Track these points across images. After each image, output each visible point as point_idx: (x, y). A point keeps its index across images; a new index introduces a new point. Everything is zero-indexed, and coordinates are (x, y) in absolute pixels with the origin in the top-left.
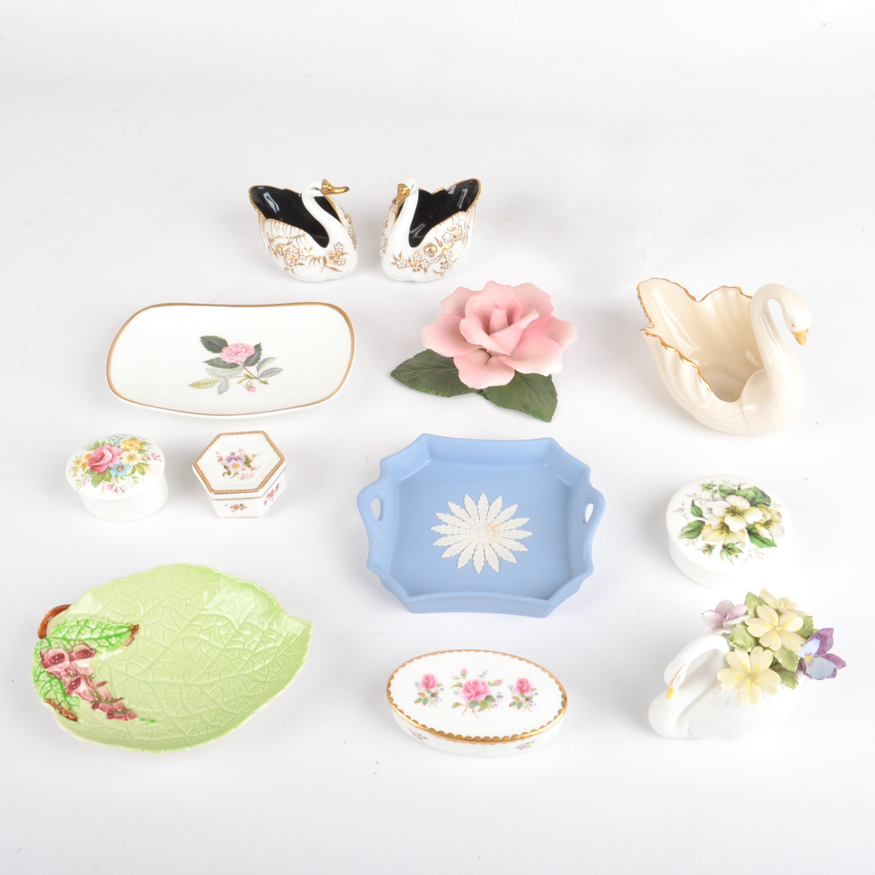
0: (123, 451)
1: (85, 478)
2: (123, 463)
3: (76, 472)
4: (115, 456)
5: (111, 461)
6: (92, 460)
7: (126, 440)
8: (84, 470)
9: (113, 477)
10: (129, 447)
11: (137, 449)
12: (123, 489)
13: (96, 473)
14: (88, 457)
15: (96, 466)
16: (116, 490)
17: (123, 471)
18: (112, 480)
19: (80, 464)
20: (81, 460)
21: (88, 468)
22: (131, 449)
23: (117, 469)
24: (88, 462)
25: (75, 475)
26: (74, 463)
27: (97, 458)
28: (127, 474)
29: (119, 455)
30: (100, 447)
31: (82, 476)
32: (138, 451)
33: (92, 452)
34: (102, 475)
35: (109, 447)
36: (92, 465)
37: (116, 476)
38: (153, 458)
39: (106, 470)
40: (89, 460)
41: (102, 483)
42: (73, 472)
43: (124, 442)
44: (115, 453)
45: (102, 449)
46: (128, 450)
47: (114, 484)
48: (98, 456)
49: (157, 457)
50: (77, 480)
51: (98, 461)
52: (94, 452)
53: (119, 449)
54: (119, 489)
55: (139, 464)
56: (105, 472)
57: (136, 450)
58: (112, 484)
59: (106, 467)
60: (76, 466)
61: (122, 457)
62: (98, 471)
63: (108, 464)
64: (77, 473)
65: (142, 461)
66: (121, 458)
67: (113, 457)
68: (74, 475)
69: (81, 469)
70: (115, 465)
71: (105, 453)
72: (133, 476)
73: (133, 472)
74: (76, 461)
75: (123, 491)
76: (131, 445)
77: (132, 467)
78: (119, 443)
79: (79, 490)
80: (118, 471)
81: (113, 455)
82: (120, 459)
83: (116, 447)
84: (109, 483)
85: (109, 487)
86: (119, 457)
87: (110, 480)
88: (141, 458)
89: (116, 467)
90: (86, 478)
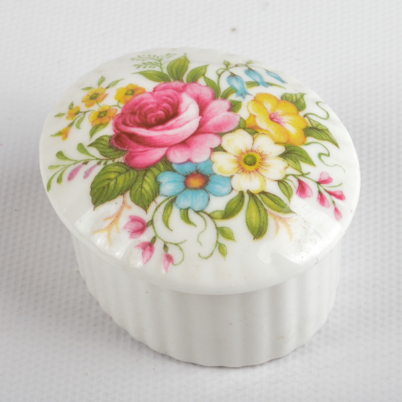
0: (239, 127)
1: (84, 157)
2: (215, 169)
3: (71, 125)
4: (204, 133)
5: (185, 143)
6: (133, 113)
7: (269, 96)
8: (92, 133)
9: (159, 199)
10: (262, 123)
11: (283, 139)
12: (173, 251)
13: (121, 159)
14: (129, 98)
15: (132, 136)
16: (149, 246)
17: (202, 193)
18: (153, 206)
19: (96, 108)
20: (106, 96)
21: (108, 131)
22: (265, 133)
23: (187, 177)
24: (119, 111)
25: (64, 134)
26: (84, 94)
27: (151, 110)
28: (209, 210)
29: (220, 135)
30: (182, 81)
31: (81, 148)
32: (281, 149)
33: (149, 85)
34: (133, 173)
35: (206, 93)
36: (123, 127)
37: (172, 201)
38: (316, 194)
39: (155, 164)
40: (125, 108)
41: (120, 199)
42: (63, 123)
43: (256, 100)
44: (210, 123)
45: (183, 89)
46: (254, 131)
47: (152, 222)
48: (158, 106)
49: (331, 194)
50: (60, 155)
51: (149, 126)
52: (155, 90)
53: (231, 114)
54: (158, 246)
55: (264, 193)
56: (147, 168)
57: (277, 143)
58: (147, 218)
59: (158, 153)
60: (83, 108)
61: (225, 145)
62: (130, 158)
63: (171, 146)
64: (73, 131)
65: (274, 189)
66: (219, 149)
67: (201, 130)
68: (60, 133)
69: (87, 125)
70: (189, 161)
71: (183, 106)
72: (222, 223)
73: (228, 213)
74: (91, 92)
75: (169, 258)
76: (273, 118)
77: (234, 194)
78: (244, 94)
79: (49, 187)
80: (187, 186)
81: (202, 124)
82: (214, 150)
83: (225, 105)
84: (138, 211)
85: (134, 226)
86: (214, 141)
87: (149, 202)
88: (280, 177)
89: (189, 168)
90: (86, 163)
